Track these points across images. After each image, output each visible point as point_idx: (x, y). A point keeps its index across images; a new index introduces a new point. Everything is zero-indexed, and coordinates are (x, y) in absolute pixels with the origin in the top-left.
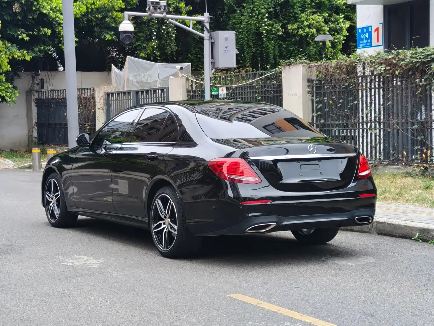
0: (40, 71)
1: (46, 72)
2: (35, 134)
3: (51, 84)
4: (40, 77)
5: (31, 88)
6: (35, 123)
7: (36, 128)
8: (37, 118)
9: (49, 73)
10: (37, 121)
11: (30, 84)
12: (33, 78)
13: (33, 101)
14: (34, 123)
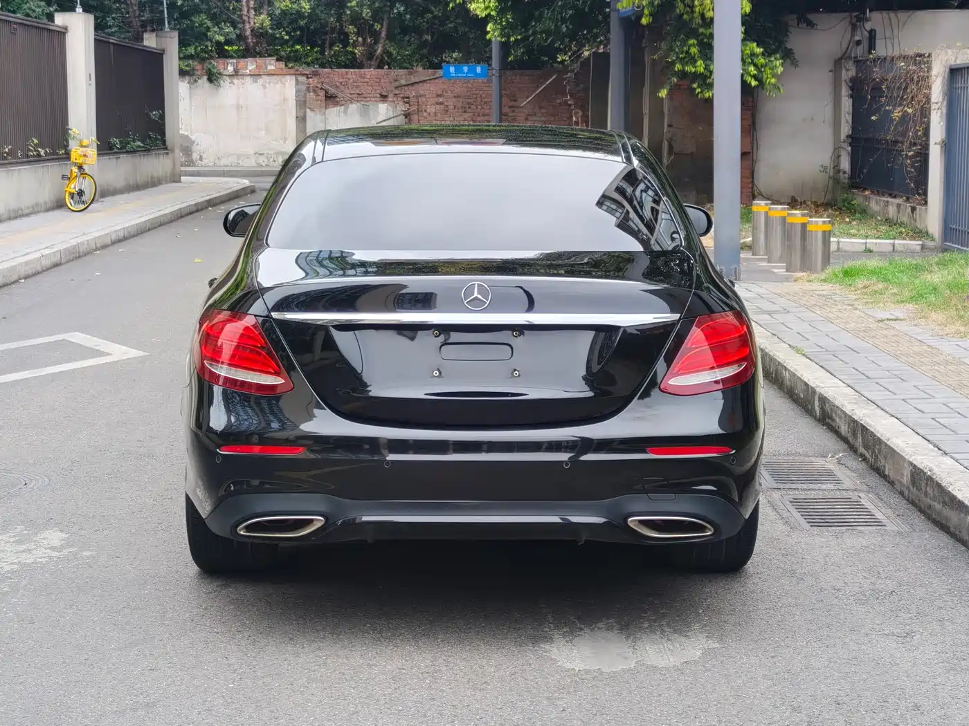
0: (870, 11)
1: (885, 14)
2: (845, 164)
3: (896, 41)
4: (868, 26)
5: (846, 52)
6: (847, 136)
7: (849, 148)
8: (851, 124)
9: (892, 15)
10: (850, 133)
11: (845, 45)
12: (854, 28)
13: (843, 83)
14: (843, 137)
